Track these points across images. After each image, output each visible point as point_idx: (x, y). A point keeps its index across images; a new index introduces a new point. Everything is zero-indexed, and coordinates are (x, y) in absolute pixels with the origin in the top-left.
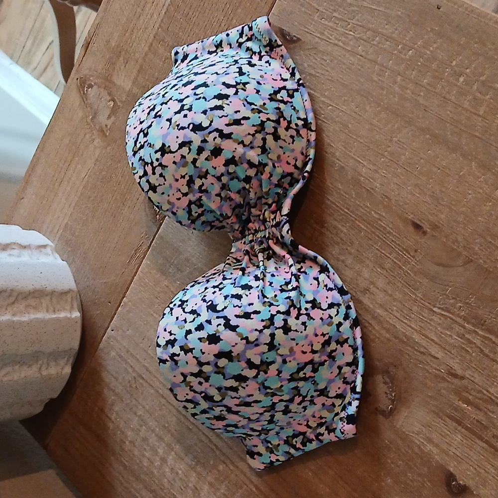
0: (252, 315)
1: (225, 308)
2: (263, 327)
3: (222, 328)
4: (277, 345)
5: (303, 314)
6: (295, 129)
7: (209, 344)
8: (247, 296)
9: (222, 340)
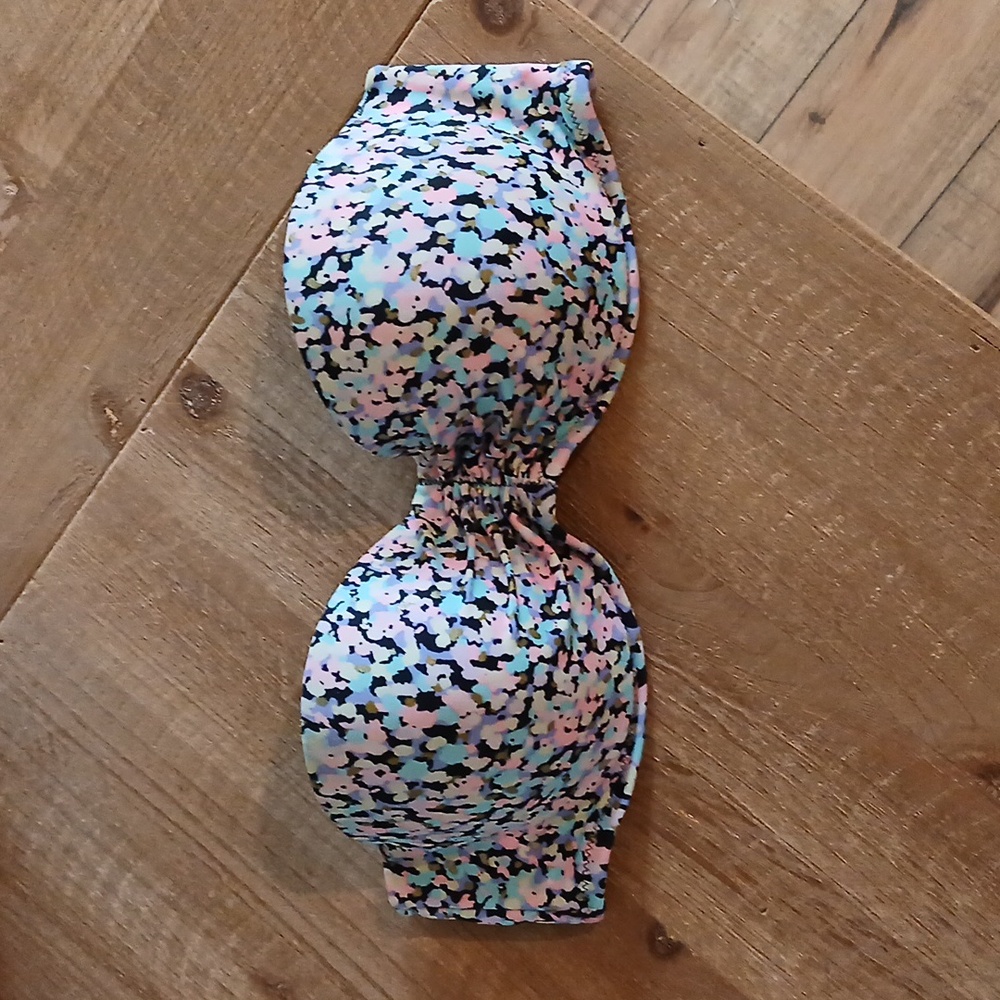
0: (499, 662)
1: (453, 644)
2: (516, 685)
3: (446, 683)
4: (533, 718)
5: (574, 663)
6: (606, 323)
7: (418, 710)
8: (489, 623)
9: (444, 705)
